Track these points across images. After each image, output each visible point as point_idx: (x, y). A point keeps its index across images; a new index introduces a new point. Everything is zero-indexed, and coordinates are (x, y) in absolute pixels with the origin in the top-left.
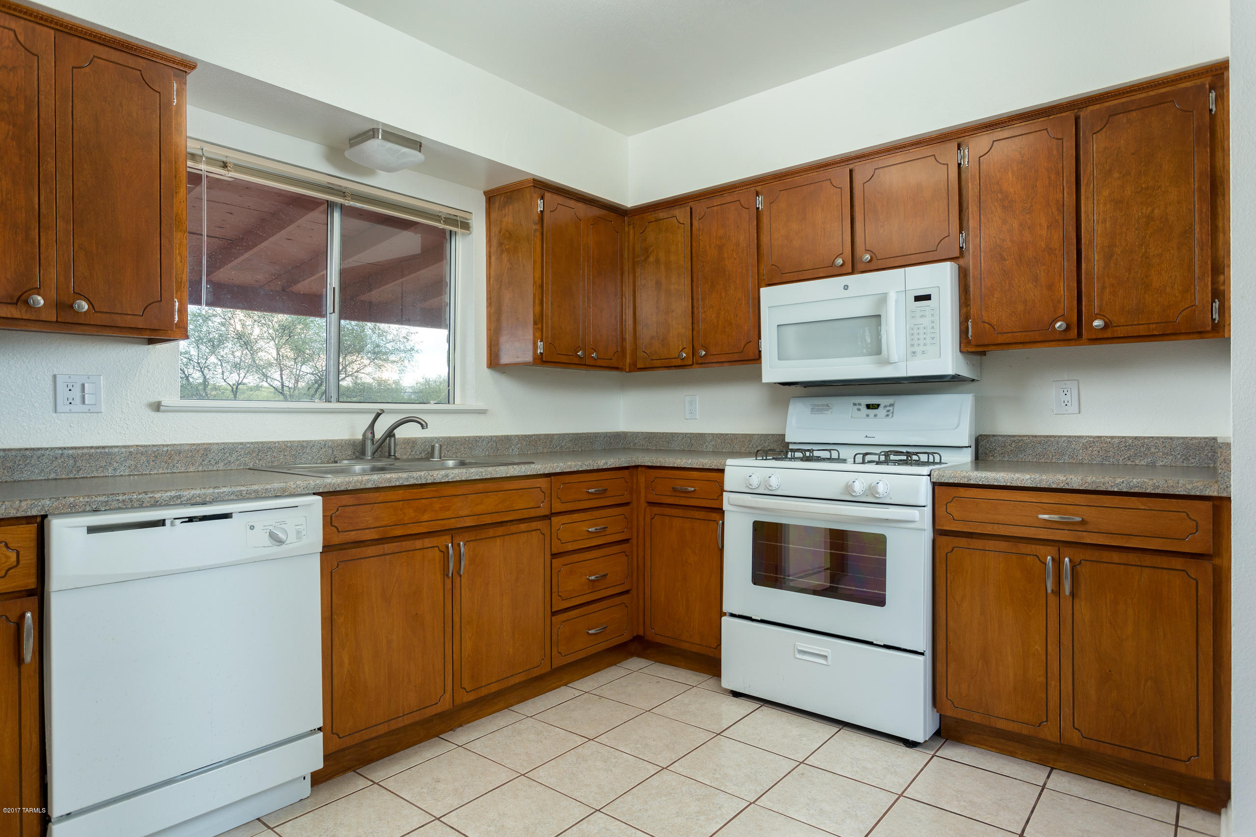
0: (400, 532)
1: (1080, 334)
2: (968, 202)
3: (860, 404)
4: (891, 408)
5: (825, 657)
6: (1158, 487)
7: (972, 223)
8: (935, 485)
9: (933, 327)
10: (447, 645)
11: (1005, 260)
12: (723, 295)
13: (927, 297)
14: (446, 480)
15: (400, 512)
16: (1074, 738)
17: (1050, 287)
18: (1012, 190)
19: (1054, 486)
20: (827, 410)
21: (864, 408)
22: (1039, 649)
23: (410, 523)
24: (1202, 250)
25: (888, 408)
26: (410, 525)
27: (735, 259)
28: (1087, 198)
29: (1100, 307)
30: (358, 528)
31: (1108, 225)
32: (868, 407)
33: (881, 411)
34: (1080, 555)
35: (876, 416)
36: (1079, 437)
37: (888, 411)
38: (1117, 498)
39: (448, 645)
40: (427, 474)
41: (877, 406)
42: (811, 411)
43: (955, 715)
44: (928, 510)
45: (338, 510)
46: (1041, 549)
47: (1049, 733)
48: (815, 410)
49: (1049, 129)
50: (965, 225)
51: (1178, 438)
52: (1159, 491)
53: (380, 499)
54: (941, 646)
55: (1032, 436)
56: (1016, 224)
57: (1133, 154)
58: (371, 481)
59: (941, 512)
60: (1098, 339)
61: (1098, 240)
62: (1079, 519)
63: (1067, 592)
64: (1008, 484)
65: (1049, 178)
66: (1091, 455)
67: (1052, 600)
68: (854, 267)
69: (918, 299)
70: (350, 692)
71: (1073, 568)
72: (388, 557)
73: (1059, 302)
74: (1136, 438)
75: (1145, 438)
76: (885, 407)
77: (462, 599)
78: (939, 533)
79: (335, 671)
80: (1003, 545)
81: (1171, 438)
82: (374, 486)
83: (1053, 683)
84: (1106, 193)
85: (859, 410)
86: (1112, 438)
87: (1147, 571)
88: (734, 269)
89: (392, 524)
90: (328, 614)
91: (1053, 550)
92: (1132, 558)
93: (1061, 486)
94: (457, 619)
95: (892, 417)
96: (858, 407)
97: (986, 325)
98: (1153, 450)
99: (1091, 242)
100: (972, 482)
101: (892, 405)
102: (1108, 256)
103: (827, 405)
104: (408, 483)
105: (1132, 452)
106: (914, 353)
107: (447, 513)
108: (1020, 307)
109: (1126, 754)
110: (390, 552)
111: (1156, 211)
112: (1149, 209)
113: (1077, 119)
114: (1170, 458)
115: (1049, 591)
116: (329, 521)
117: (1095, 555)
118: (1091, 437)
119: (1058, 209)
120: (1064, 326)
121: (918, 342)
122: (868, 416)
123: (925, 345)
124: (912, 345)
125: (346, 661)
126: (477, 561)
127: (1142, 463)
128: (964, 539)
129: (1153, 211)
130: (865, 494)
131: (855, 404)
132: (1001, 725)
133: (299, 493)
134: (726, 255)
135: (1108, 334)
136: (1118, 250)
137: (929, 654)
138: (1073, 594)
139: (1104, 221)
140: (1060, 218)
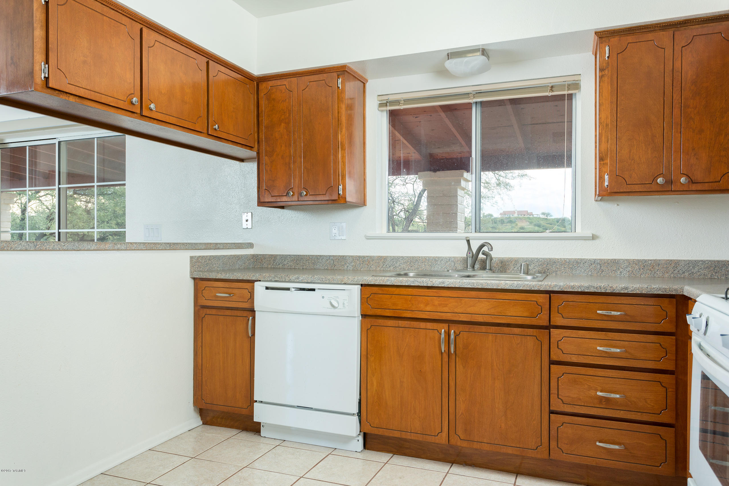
0: (409, 315)
10: (443, 399)
14: (443, 286)
15: (410, 303)
23: (416, 311)
26: (416, 312)
30: (383, 308)
39: (445, 400)
40: (428, 280)
45: (371, 295)
53: (396, 292)
58: (389, 280)
70: (377, 403)
72: (401, 329)
77: (457, 372)
79: (369, 387)
82: (391, 284)
89: (404, 309)
90: (364, 353)
94: (452, 384)
104: (414, 285)
107: (444, 308)
110: (402, 326)
116: (364, 301)
125: (375, 383)
126: (470, 347)
133: (349, 283)
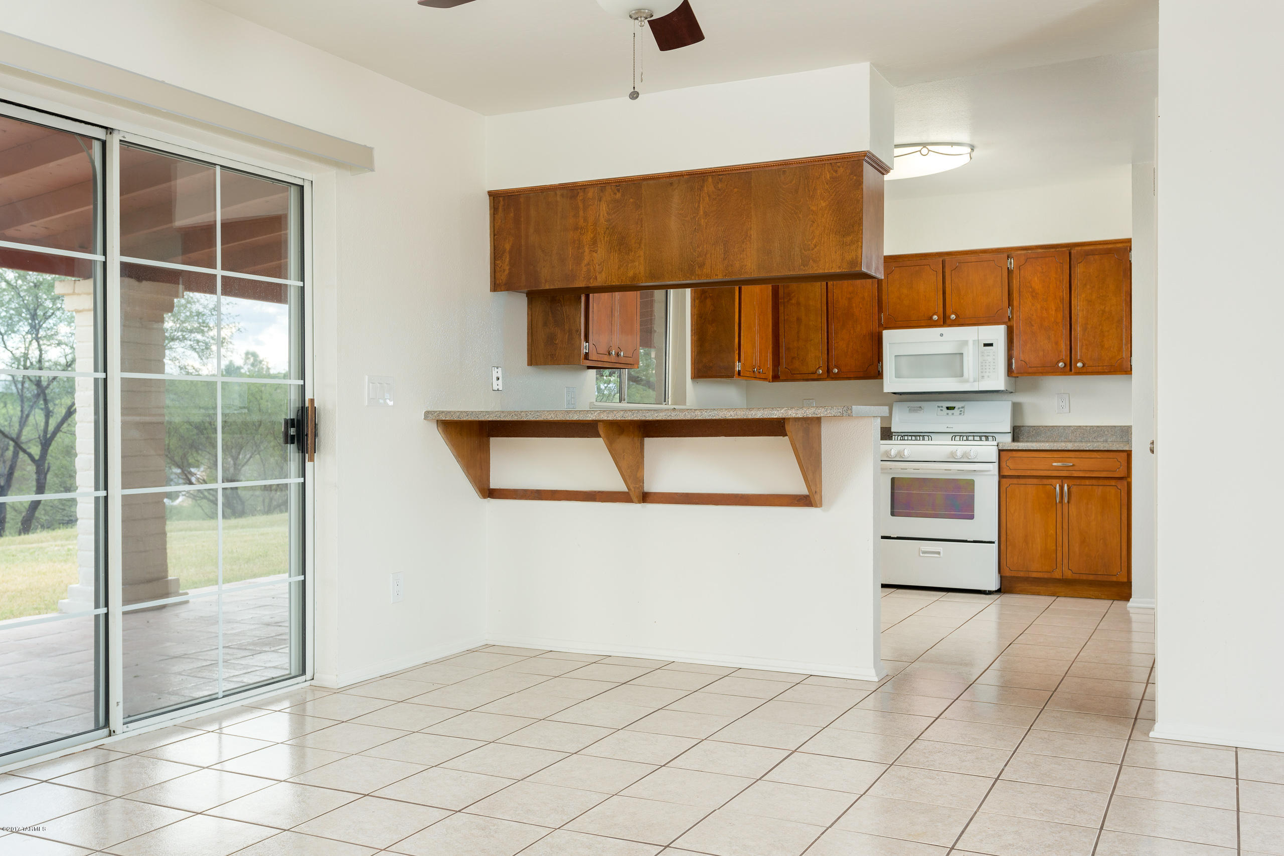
1: (1071, 370)
2: (1013, 290)
3: (942, 407)
4: (963, 409)
5: (939, 553)
6: (1105, 447)
7: (1015, 303)
8: (1000, 451)
9: (994, 363)
11: (1033, 326)
12: (852, 332)
13: (991, 345)
16: (1069, 575)
17: (1057, 343)
18: (1037, 287)
19: (1060, 449)
20: (920, 411)
21: (945, 409)
22: (1053, 532)
24: (1126, 330)
25: (961, 409)
27: (861, 308)
28: (1075, 297)
29: (1081, 356)
31: (1085, 313)
32: (948, 408)
33: (956, 411)
34: (1071, 482)
35: (953, 414)
36: (1070, 426)
37: (961, 411)
38: (1088, 453)
41: (953, 408)
42: (909, 411)
43: (1010, 575)
44: (996, 465)
46: (1054, 481)
47: (1057, 575)
48: (912, 410)
49: (1056, 257)
50: (1011, 303)
51: (1118, 426)
52: (1106, 449)
54: (1003, 539)
55: (1045, 426)
56: (1039, 307)
57: (1096, 277)
59: (1003, 464)
60: (1080, 372)
61: (1080, 320)
62: (1071, 464)
63: (1066, 501)
64: (1038, 449)
65: (1056, 283)
66: (1076, 436)
67: (1059, 506)
68: (945, 322)
69: (985, 345)
71: (1069, 489)
73: (1061, 351)
74: (1098, 426)
75: (1102, 426)
76: (959, 408)
78: (1001, 477)
80: (1035, 481)
81: (1115, 426)
83: (1059, 549)
84: (1084, 296)
85: (942, 410)
86: (1086, 426)
87: (1101, 487)
88: (861, 315)
91: (1059, 481)
92: (1094, 482)
93: (1063, 448)
95: (964, 415)
96: (941, 408)
97: (1023, 362)
98: (1106, 433)
99: (1077, 320)
100: (1020, 448)
101: (962, 407)
102: (1085, 329)
103: (920, 407)
105: (1096, 434)
106: (983, 376)
108: (1041, 353)
109: (1091, 578)
111: (1107, 308)
112: (1104, 307)
113: (1070, 254)
114: (1114, 437)
115: (1058, 502)
117: (1078, 482)
118: (1076, 426)
119: (1060, 301)
120: (1064, 365)
121: (986, 370)
122: (948, 414)
123: (989, 372)
124: (982, 372)
127: (1101, 440)
128: (1016, 479)
129: (1105, 308)
130: (962, 457)
131: (939, 407)
132: (1035, 575)
134: (854, 305)
135: (1085, 371)
136: (1089, 327)
137: (997, 543)
138: (1068, 502)
139: (1083, 310)
140: (1061, 306)
